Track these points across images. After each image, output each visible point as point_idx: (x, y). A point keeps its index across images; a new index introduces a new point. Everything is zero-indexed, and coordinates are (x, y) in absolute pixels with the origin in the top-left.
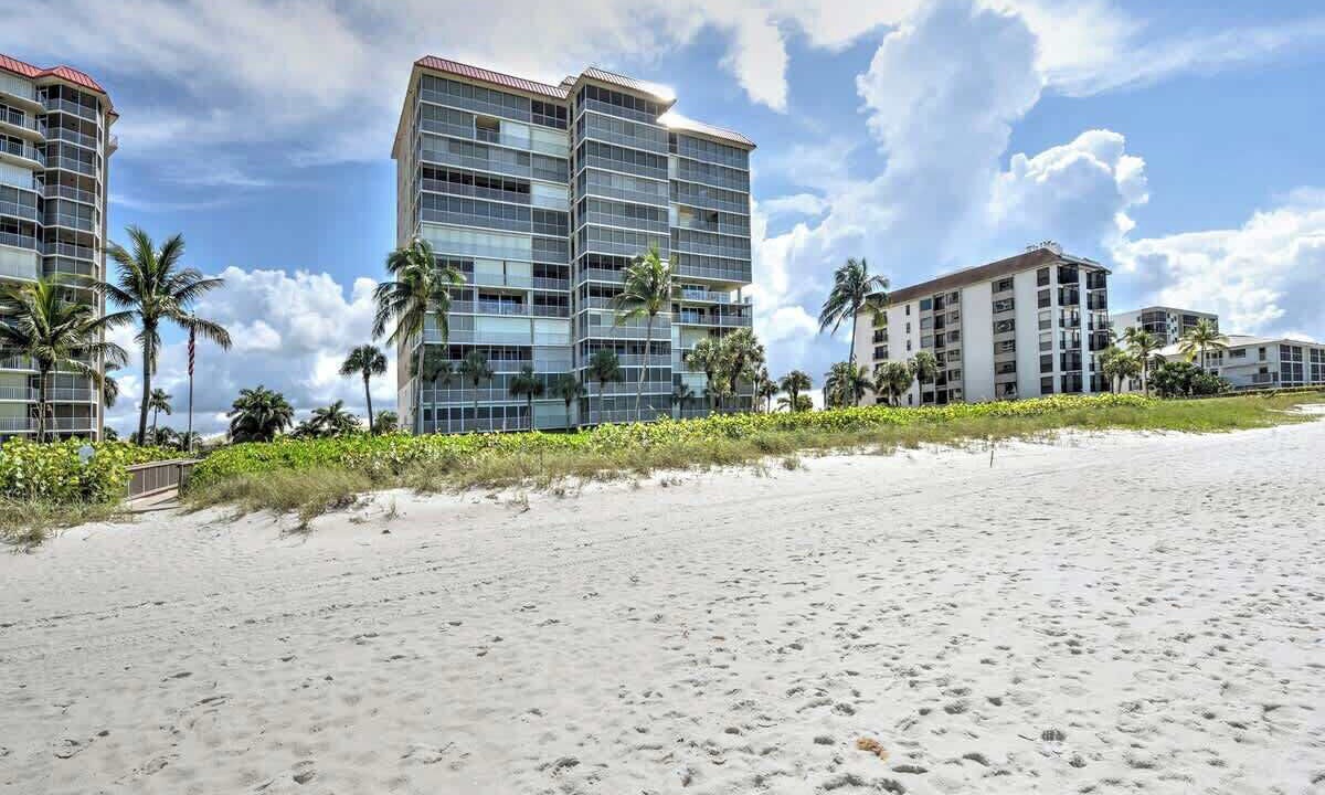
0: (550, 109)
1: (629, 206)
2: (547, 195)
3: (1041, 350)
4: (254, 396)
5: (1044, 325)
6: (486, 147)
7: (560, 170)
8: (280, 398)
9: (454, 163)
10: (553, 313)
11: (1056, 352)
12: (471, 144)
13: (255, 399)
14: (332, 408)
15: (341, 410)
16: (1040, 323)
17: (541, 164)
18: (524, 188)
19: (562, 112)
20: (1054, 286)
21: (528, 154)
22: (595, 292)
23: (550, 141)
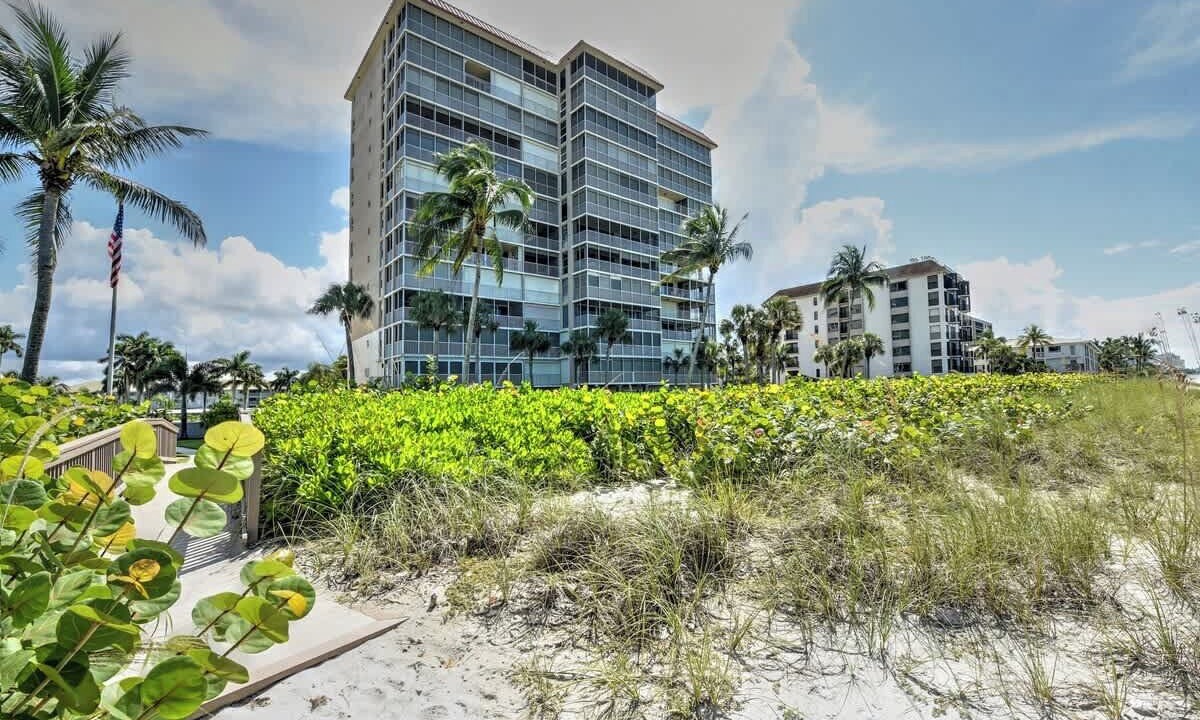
0: (541, 72)
1: (623, 177)
2: (537, 154)
3: (931, 339)
4: (136, 343)
5: (934, 319)
6: (477, 94)
7: (552, 133)
8: (170, 347)
9: (442, 104)
10: (543, 271)
11: (944, 341)
12: (460, 87)
13: (138, 345)
14: (236, 359)
15: (246, 362)
16: (930, 317)
17: (531, 123)
18: (515, 143)
19: (552, 77)
20: (941, 289)
21: (519, 110)
22: (593, 253)
23: (541, 103)
